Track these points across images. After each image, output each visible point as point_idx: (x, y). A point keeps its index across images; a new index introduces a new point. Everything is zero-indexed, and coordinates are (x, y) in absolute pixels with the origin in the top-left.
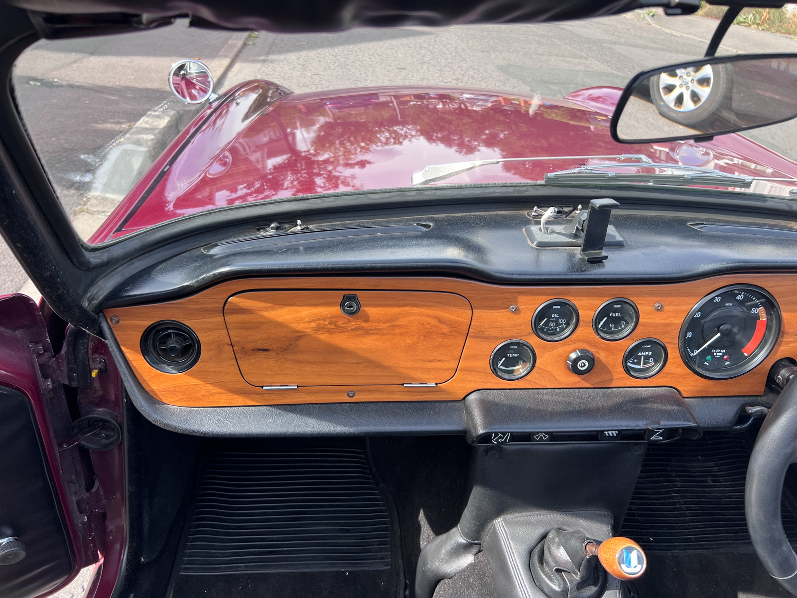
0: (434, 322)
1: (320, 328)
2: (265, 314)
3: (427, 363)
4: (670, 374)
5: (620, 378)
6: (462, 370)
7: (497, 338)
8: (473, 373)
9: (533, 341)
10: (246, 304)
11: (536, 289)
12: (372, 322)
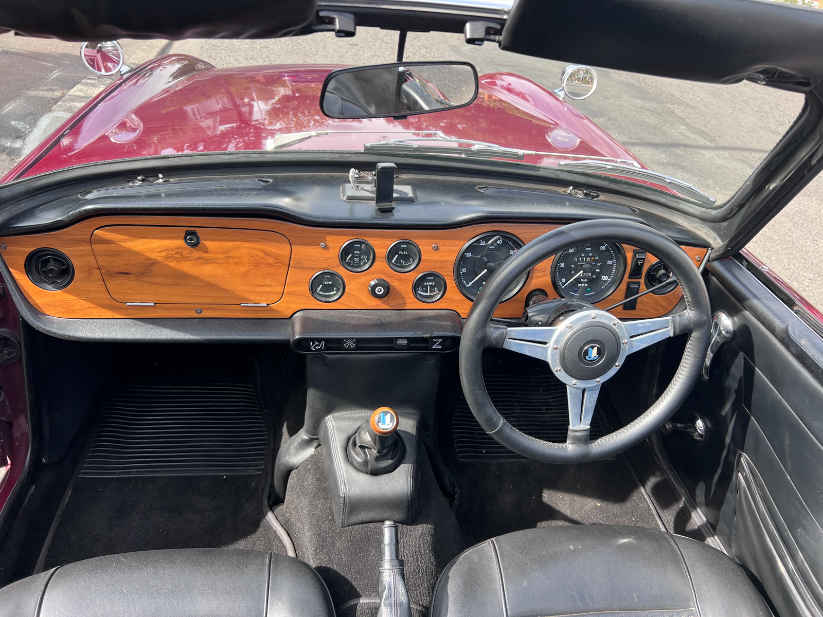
0: (261, 254)
1: (169, 257)
2: (124, 244)
3: (259, 287)
4: (450, 300)
5: (412, 302)
6: (287, 293)
7: (312, 269)
8: (296, 296)
9: (342, 271)
10: (108, 236)
11: (339, 231)
12: (211, 253)
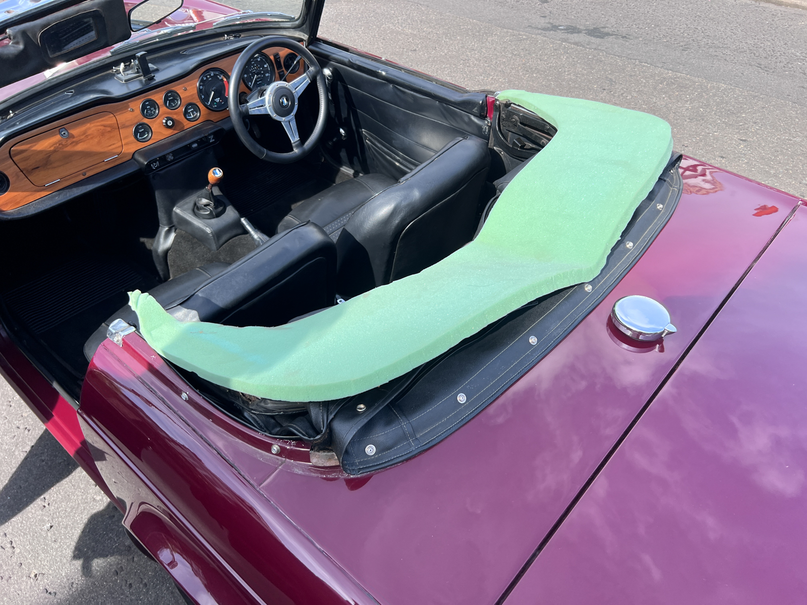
0: (102, 128)
1: (56, 148)
2: (32, 149)
3: (109, 147)
4: (204, 115)
5: (187, 124)
6: (125, 145)
7: (131, 125)
8: (130, 144)
9: (146, 121)
10: (21, 149)
11: (135, 98)
12: (76, 137)
